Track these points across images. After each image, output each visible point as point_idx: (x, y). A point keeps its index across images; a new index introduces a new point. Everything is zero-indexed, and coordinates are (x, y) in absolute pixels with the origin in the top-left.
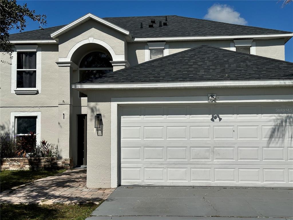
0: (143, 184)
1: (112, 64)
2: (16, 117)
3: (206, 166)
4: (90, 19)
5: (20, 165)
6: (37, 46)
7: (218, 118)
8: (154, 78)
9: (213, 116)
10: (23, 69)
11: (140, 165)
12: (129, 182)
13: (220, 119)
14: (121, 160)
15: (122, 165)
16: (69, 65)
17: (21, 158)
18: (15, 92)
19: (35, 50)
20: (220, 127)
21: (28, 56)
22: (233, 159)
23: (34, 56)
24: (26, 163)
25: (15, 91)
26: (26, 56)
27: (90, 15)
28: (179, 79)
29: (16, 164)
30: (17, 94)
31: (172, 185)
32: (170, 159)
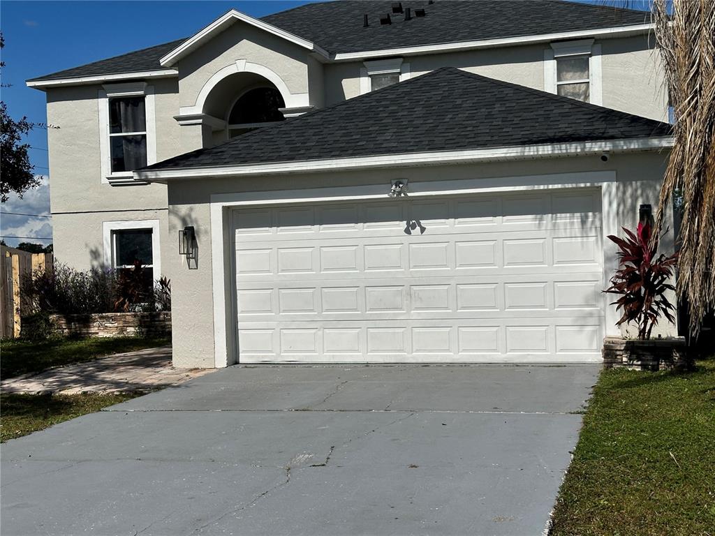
0: (279, 360)
1: (284, 115)
2: (113, 232)
3: (397, 324)
4: (237, 23)
5: (117, 327)
6: (145, 84)
7: (418, 228)
8: (291, 151)
9: (408, 224)
10: (121, 132)
11: (272, 324)
12: (253, 356)
13: (423, 230)
14: (238, 315)
15: (240, 325)
16: (201, 121)
17: (119, 314)
18: (108, 181)
19: (141, 93)
20: (422, 246)
21: (130, 105)
22: (447, 308)
23: (141, 104)
24: (129, 322)
25: (108, 179)
26: (127, 105)
27: (234, 13)
28: (333, 154)
29: (111, 325)
30: (113, 186)
31: (332, 361)
32: (327, 310)
